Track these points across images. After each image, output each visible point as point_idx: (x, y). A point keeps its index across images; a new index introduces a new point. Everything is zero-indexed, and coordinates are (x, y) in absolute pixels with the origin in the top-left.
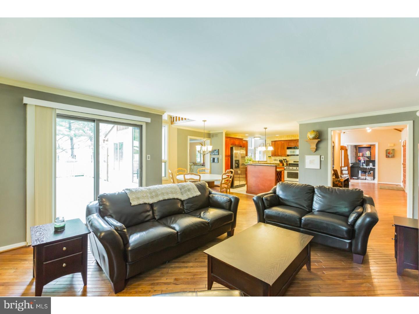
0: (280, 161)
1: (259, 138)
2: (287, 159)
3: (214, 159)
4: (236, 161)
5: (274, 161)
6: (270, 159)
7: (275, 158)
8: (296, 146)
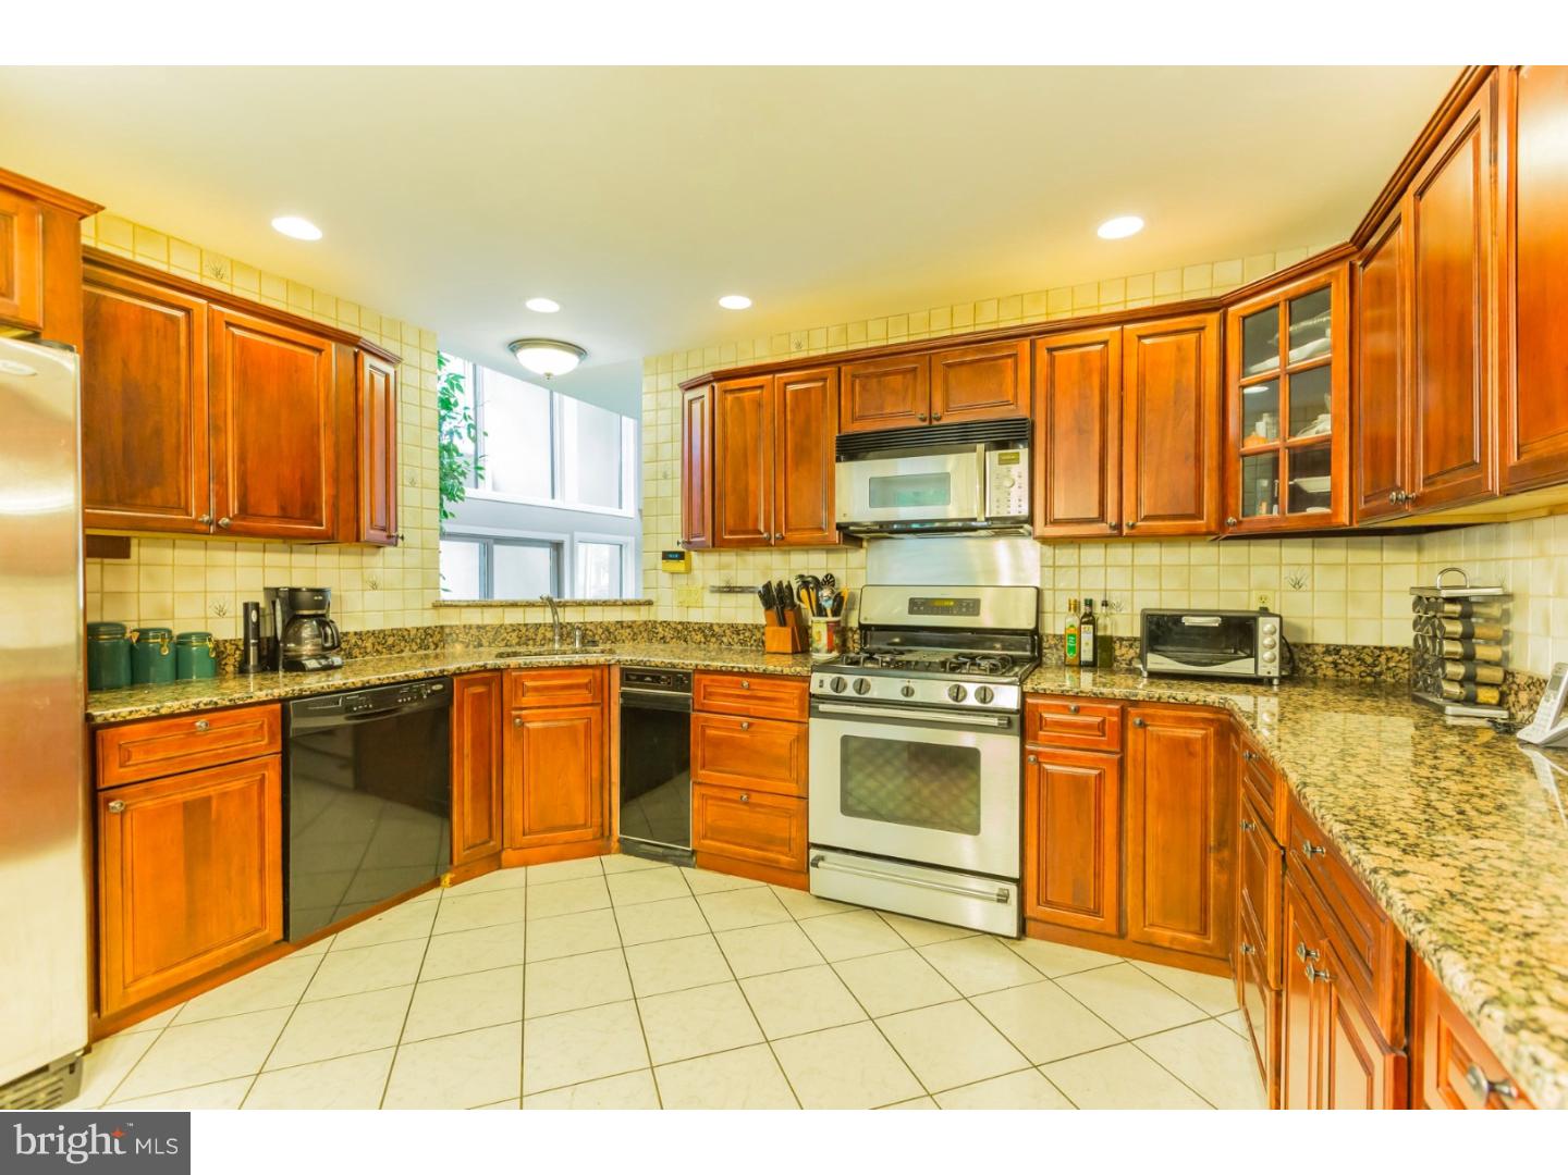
0: (765, 596)
5: (717, 595)
6: (682, 580)
7: (727, 566)
8: (939, 419)
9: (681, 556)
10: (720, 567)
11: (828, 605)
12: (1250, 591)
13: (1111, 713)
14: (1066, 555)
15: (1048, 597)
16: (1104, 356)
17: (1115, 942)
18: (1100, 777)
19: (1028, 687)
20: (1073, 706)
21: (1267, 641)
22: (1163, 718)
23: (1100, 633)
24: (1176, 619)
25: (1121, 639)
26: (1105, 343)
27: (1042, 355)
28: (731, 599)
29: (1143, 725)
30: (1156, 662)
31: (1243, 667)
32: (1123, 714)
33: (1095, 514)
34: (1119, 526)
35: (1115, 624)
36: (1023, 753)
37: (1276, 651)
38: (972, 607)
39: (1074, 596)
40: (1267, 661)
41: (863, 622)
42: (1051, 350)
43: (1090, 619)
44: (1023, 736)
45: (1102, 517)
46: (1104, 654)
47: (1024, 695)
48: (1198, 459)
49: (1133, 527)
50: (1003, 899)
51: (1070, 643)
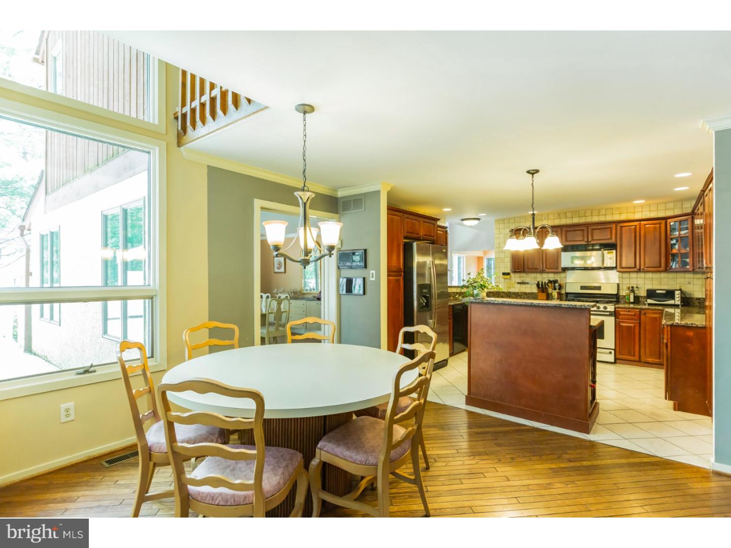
0: (538, 285)
1: (476, 222)
2: (558, 279)
3: (349, 282)
4: (421, 287)
5: (519, 285)
6: (508, 281)
7: (523, 277)
8: (590, 242)
9: (508, 274)
10: (520, 277)
11: (557, 287)
12: (677, 284)
13: (637, 311)
14: (626, 275)
15: (621, 286)
16: (635, 228)
17: (639, 363)
18: (635, 326)
19: (616, 306)
20: (628, 310)
21: (678, 296)
22: (650, 313)
23: (636, 295)
24: (654, 291)
25: (642, 296)
26: (636, 226)
27: (619, 228)
28: (524, 286)
29: (645, 314)
30: (650, 301)
31: (672, 302)
32: (640, 312)
33: (633, 266)
34: (640, 269)
35: (640, 293)
36: (615, 321)
37: (680, 298)
38: (599, 288)
39: (628, 286)
40: (677, 301)
41: (567, 292)
42: (622, 227)
43: (633, 291)
44: (616, 317)
45: (635, 267)
46: (637, 300)
47: (615, 308)
48: (660, 253)
49: (643, 269)
50: (610, 353)
51: (627, 297)
